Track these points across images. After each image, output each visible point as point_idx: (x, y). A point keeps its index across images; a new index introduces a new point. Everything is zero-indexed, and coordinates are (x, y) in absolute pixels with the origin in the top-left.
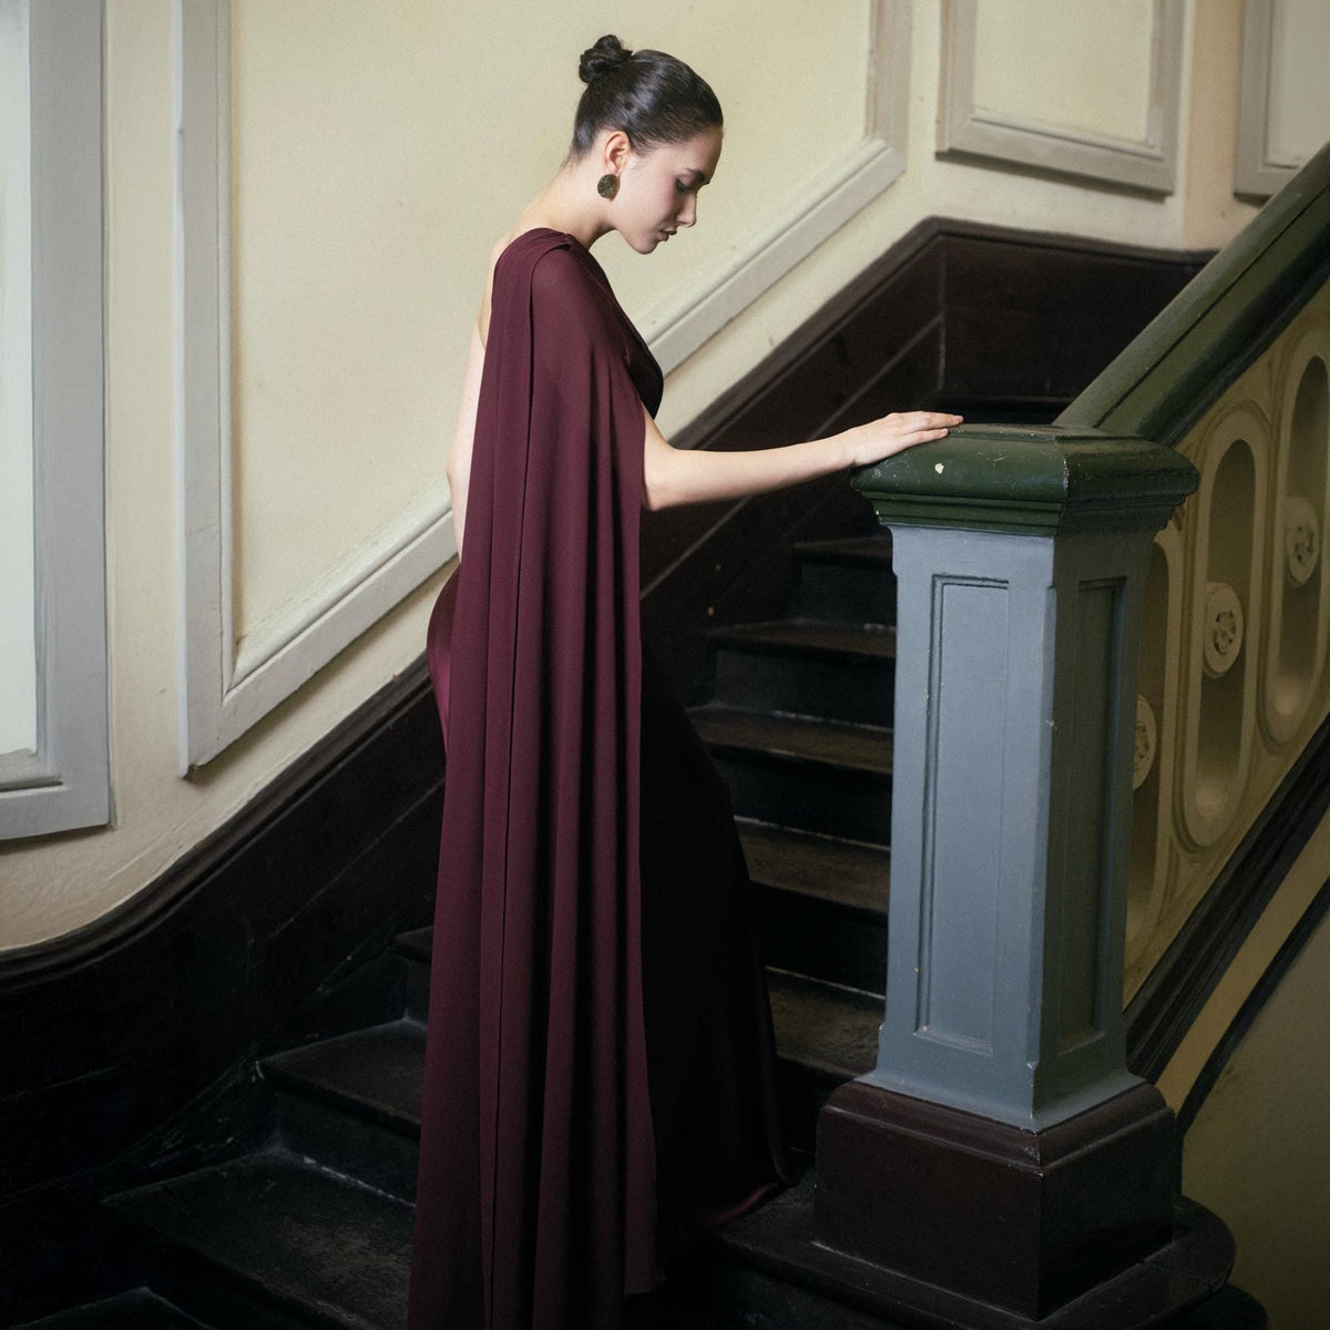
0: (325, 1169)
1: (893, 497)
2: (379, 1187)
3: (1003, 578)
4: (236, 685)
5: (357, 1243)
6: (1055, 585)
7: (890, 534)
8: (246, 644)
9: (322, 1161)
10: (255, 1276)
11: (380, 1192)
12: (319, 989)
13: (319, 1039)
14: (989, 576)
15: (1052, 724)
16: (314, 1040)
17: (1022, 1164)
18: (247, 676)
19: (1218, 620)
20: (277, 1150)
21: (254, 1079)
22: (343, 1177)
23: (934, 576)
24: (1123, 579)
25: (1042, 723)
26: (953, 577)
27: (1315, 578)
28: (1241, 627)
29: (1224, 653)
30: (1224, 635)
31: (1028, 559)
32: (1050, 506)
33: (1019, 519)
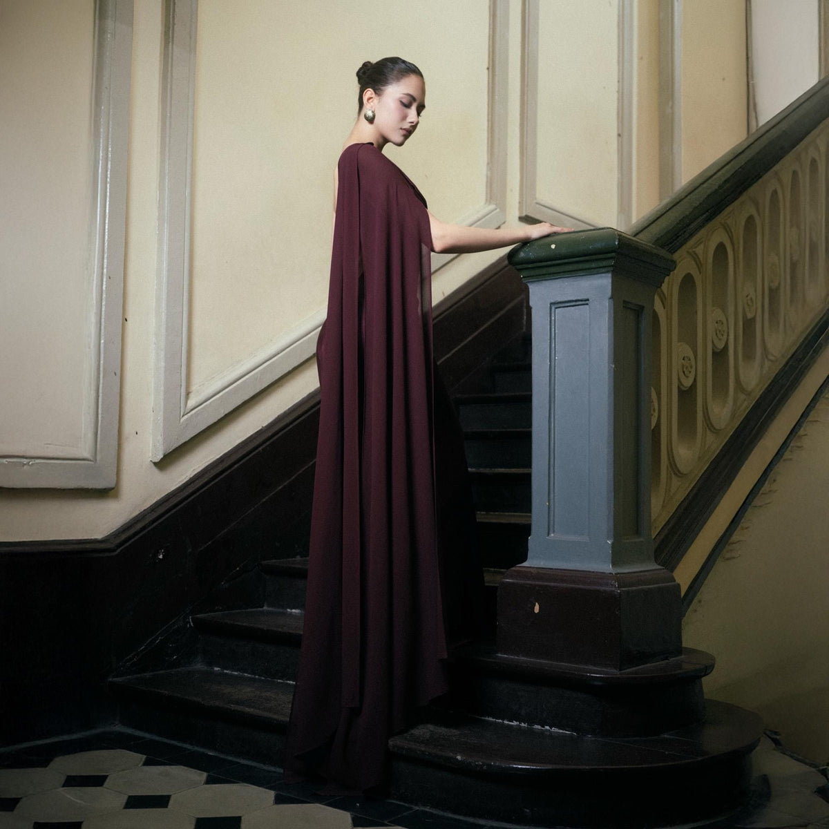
0: (225, 671)
1: (530, 266)
2: (255, 674)
3: (586, 298)
4: (186, 414)
5: (248, 689)
6: (612, 297)
7: (528, 287)
8: (191, 395)
9: (224, 667)
11: (257, 677)
12: (223, 583)
13: (221, 611)
14: (579, 298)
15: (613, 366)
17: (608, 589)
18: (192, 410)
19: (683, 359)
20: (199, 666)
21: (188, 625)
22: (236, 673)
23: (551, 304)
24: (642, 308)
25: (609, 365)
26: (561, 303)
27: (726, 348)
28: (694, 367)
29: (687, 377)
30: (687, 368)
31: (598, 286)
32: (609, 255)
33: (593, 265)
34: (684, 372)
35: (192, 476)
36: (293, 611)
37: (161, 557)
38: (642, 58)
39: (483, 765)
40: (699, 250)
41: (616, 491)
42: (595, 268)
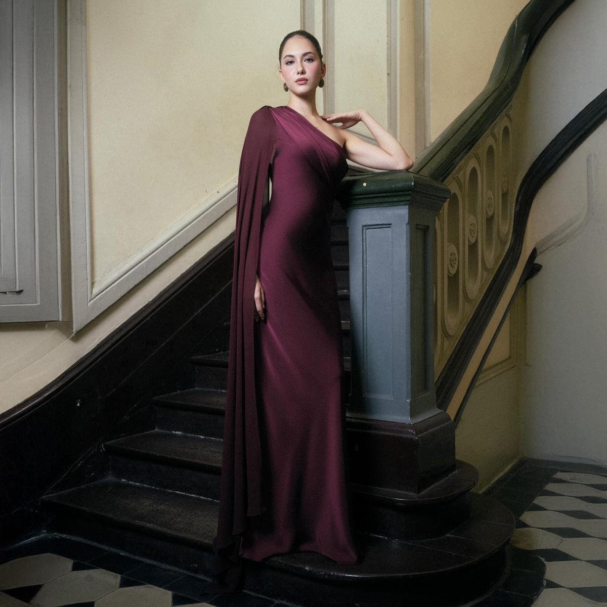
0: (130, 482)
2: (152, 486)
3: (389, 223)
4: (93, 299)
5: (147, 503)
6: (408, 223)
8: (96, 285)
9: (129, 479)
10: (110, 516)
11: (153, 487)
12: (125, 417)
13: (125, 436)
14: (384, 223)
15: (410, 274)
16: (123, 436)
17: (409, 436)
18: (97, 296)
19: (451, 255)
20: (110, 478)
21: (101, 451)
22: (137, 484)
23: (363, 226)
24: (428, 227)
25: (407, 273)
26: (370, 225)
27: (477, 241)
28: (457, 259)
29: (453, 267)
30: (453, 261)
31: (399, 215)
32: (407, 193)
33: (395, 199)
34: (451, 264)
35: (99, 343)
36: (177, 432)
37: (78, 405)
38: (402, 19)
39: (325, 575)
40: (461, 175)
41: (412, 364)
42: (395, 202)
